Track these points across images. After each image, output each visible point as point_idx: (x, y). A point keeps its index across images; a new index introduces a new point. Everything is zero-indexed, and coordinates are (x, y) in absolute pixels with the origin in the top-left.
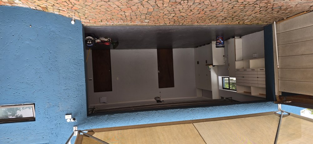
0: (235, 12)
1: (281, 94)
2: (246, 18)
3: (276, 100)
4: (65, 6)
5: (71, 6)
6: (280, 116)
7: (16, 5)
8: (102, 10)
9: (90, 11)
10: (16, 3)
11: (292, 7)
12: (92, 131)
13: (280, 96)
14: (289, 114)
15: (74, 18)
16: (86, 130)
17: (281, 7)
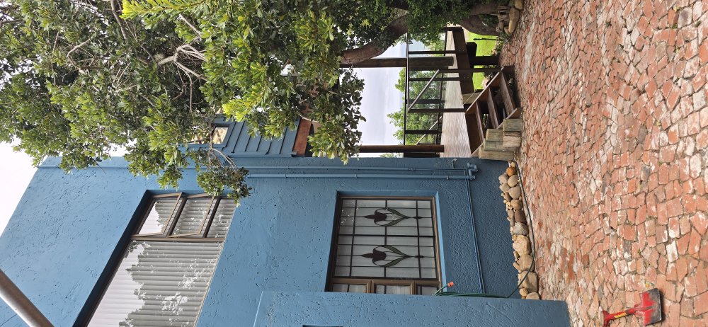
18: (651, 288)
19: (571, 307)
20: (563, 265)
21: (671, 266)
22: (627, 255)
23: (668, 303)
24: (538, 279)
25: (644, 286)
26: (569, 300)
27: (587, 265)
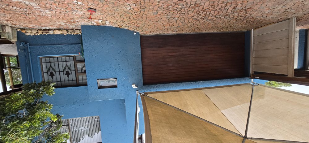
0: (230, 24)
1: (253, 73)
2: (235, 27)
3: (250, 77)
4: (133, 25)
5: (136, 24)
6: (253, 86)
7: (106, 25)
8: (153, 26)
9: (146, 27)
10: (106, 24)
11: (267, 20)
12: (146, 93)
13: (253, 74)
14: (258, 84)
15: (136, 31)
16: (144, 93)
17: (259, 20)
18: (87, 9)
19: (83, 24)
20: (70, 24)
21: (84, 4)
22: (76, 11)
23: (92, 8)
24: (70, 29)
25: (86, 10)
26: (81, 24)
27: (73, 19)
